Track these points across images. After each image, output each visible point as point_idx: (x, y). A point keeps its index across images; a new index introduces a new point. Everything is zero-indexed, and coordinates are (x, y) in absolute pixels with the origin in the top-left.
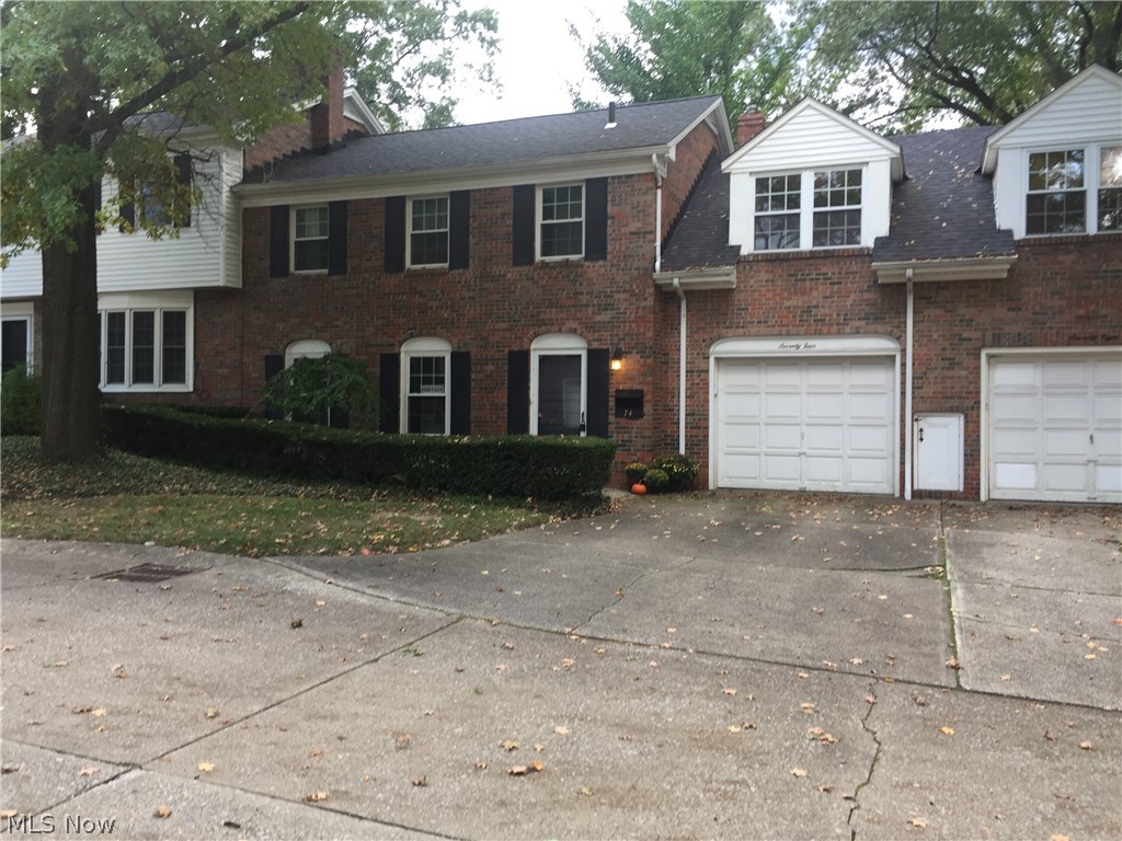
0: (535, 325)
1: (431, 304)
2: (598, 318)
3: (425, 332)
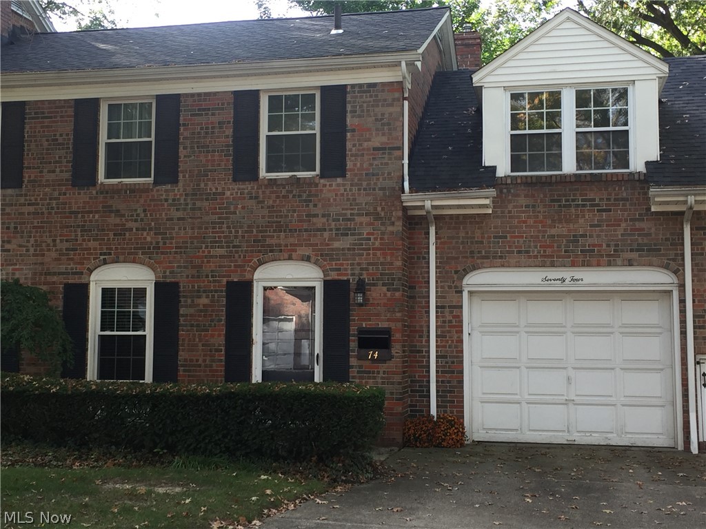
0: (260, 251)
1: (130, 224)
2: (336, 245)
3: (121, 258)
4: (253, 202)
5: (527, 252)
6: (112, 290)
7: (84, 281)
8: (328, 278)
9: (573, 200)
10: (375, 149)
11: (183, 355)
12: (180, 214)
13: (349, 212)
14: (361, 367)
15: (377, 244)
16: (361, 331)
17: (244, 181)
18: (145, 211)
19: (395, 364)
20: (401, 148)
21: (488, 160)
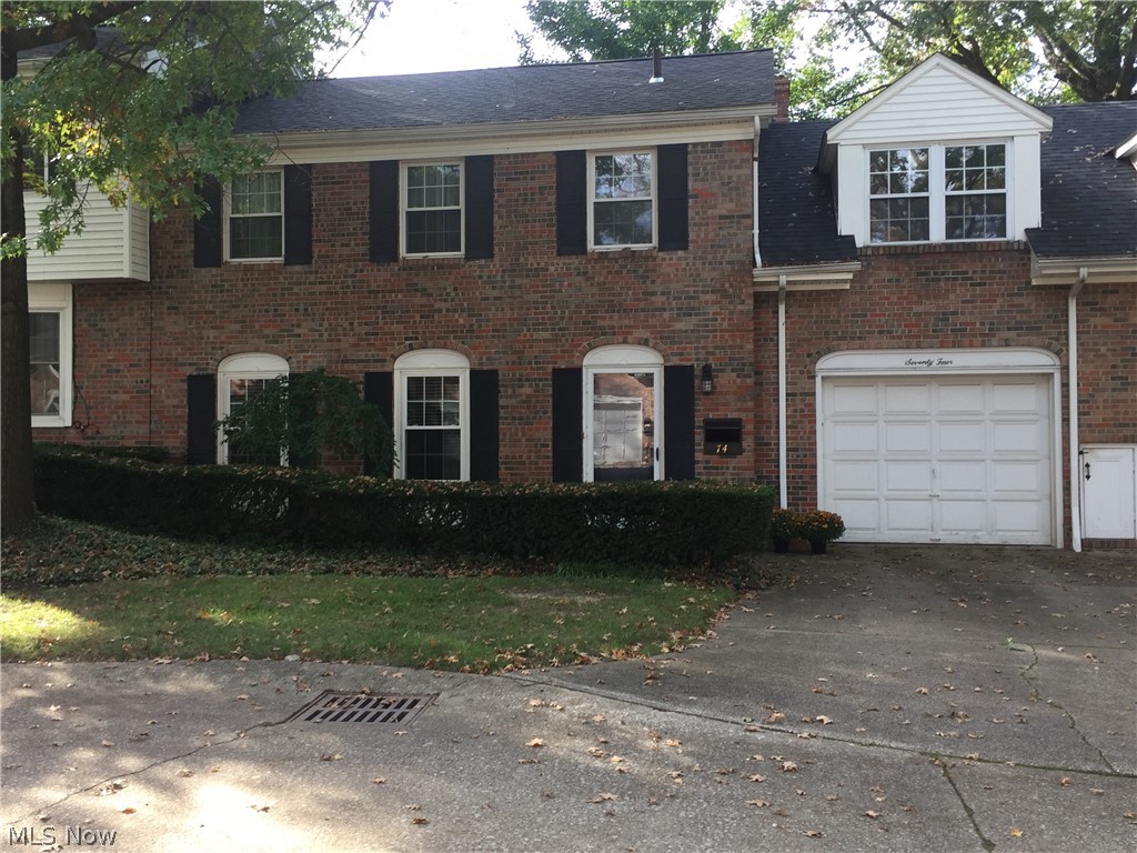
0: (590, 334)
1: (438, 305)
2: (679, 326)
3: (430, 343)
4: (580, 278)
5: (890, 332)
6: (419, 380)
7: (387, 369)
8: (670, 364)
9: (943, 274)
10: (721, 217)
11: (503, 452)
12: (496, 293)
13: (692, 289)
14: (708, 462)
15: (725, 325)
16: (707, 422)
17: (570, 254)
18: (456, 289)
19: (746, 458)
20: (751, 216)
21: (844, 228)
